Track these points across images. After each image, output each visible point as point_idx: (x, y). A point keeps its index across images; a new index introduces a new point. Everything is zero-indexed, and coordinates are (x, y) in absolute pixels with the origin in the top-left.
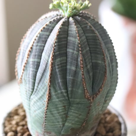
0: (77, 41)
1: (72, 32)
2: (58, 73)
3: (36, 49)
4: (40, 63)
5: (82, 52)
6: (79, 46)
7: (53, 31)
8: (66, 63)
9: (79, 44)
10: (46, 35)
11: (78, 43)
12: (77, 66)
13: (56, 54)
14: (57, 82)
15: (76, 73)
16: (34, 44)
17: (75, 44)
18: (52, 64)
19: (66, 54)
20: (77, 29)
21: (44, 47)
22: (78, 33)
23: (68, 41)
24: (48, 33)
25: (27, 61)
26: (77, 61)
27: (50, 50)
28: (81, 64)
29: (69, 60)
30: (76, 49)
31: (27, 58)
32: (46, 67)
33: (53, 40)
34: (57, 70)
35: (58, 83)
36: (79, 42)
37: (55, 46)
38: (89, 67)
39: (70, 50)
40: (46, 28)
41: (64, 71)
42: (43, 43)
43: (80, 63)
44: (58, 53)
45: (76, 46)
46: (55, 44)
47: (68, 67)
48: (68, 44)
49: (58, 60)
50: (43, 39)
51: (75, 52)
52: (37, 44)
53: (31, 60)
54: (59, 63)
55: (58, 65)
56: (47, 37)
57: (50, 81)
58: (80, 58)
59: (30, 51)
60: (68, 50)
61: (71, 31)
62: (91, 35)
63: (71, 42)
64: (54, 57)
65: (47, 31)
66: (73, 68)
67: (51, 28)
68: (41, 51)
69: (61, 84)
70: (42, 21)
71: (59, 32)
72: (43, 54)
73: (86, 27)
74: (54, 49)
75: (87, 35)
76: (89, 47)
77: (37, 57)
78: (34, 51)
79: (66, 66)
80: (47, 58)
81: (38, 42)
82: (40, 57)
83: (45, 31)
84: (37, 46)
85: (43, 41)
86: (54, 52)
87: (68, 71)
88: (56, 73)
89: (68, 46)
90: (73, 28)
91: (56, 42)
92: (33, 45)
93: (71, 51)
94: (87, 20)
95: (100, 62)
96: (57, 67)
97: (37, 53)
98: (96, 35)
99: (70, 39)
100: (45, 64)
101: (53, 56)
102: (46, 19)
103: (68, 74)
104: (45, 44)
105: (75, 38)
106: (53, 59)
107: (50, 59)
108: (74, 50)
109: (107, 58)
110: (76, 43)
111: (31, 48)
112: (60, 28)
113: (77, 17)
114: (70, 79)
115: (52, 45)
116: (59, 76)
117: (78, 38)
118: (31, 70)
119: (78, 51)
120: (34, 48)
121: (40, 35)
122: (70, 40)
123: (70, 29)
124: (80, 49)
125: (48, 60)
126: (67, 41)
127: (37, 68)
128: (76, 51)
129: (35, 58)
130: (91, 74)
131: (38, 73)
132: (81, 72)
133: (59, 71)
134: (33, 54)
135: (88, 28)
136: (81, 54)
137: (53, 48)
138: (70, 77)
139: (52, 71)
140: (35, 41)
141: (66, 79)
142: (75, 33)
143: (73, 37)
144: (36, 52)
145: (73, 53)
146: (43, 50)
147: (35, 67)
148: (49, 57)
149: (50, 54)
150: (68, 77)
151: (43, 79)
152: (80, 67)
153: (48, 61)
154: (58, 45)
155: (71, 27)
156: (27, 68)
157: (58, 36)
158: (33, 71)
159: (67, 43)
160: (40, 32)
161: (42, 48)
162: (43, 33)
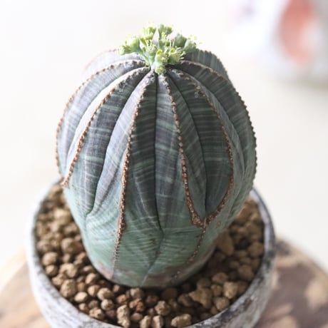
0: (175, 128)
1: (165, 110)
2: (139, 189)
3: (95, 139)
4: (103, 165)
5: (184, 150)
6: (180, 138)
7: (127, 104)
8: (154, 169)
9: (179, 134)
10: (114, 112)
11: (177, 133)
12: (175, 175)
13: (134, 154)
14: (136, 203)
15: (173, 188)
16: (91, 128)
17: (170, 135)
18: (127, 173)
19: (153, 154)
20: (174, 103)
21: (110, 135)
22: (177, 111)
23: (157, 127)
24: (116, 109)
25: (77, 156)
26: (175, 166)
27: (123, 147)
28: (183, 173)
29: (160, 164)
30: (172, 145)
31: (78, 151)
32: (115, 175)
33: (128, 127)
34: (137, 184)
35: (140, 205)
36: (178, 131)
37: (132, 140)
38: (198, 173)
39: (161, 147)
40: (114, 97)
41: (150, 184)
42: (107, 128)
43: (181, 171)
44: (138, 152)
45: (173, 139)
46: (132, 136)
47: (159, 176)
48: (157, 133)
49: (138, 165)
50: (108, 121)
51: (171, 150)
52: (95, 129)
53: (86, 157)
54: (140, 171)
55: (138, 175)
56: (115, 116)
57: (124, 203)
58: (181, 162)
59: (82, 140)
60: (157, 145)
61: (163, 108)
62: (202, 110)
63: (163, 129)
64: (131, 161)
65: (115, 105)
66: (169, 180)
67: (122, 98)
68: (106, 143)
69: (144, 206)
70: (104, 73)
71: (139, 110)
72: (109, 149)
73: (192, 94)
74: (130, 146)
75: (194, 110)
76: (199, 135)
77: (96, 152)
78: (90, 140)
79: (154, 174)
80: (117, 159)
81: (98, 125)
82: (103, 153)
83: (111, 104)
84: (96, 132)
85: (108, 124)
86: (130, 152)
87: (158, 184)
88: (135, 187)
89: (157, 138)
90: (167, 101)
91: (133, 133)
92: (88, 129)
93: (163, 147)
94: (193, 76)
95: (220, 159)
96: (136, 178)
97: (96, 146)
98: (212, 109)
99: (162, 123)
100: (114, 170)
101: (128, 158)
102: (112, 70)
103: (158, 189)
104: (112, 130)
105: (171, 122)
106: (128, 165)
107: (123, 165)
108: (169, 146)
109: (234, 146)
110: (173, 134)
111: (85, 134)
112: (141, 102)
113: (174, 71)
114: (163, 198)
115: (126, 137)
116: (140, 193)
117: (177, 122)
118: (85, 174)
119: (177, 148)
120: (91, 135)
121: (101, 111)
122: (161, 126)
123: (160, 102)
124: (181, 144)
125: (119, 163)
126: (155, 128)
127: (96, 172)
128: (174, 148)
129: (92, 155)
130: (203, 184)
131: (100, 183)
132: (184, 186)
133: (141, 185)
134: (89, 146)
135: (196, 97)
136: (182, 153)
137: (128, 144)
138: (163, 195)
139: (127, 184)
140: (92, 123)
141: (155, 196)
142: (170, 112)
143: (166, 119)
144: (94, 144)
145: (167, 152)
146: (108, 141)
147: (94, 171)
148: (121, 158)
149: (122, 154)
150: (158, 194)
151: (110, 196)
152: (180, 177)
153: (118, 166)
154: (138, 138)
155: (162, 98)
156: (77, 168)
157: (137, 118)
158: (90, 178)
159: (155, 131)
160: (102, 106)
161: (106, 137)
162: (108, 107)
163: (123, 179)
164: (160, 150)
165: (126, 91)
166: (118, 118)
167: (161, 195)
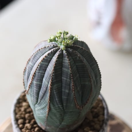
0: (69, 71)
1: (66, 64)
2: (55, 95)
3: (38, 75)
4: (41, 85)
5: (73, 80)
6: (71, 75)
7: (51, 62)
8: (62, 87)
9: (71, 74)
10: (46, 65)
11: (70, 73)
12: (70, 89)
13: (54, 81)
14: (55, 100)
15: (69, 94)
16: (37, 71)
18: (51, 88)
19: (61, 81)
20: (69, 62)
21: (44, 74)
22: (70, 65)
23: (63, 71)
24: (47, 64)
25: (31, 82)
26: (70, 86)
27: (49, 78)
28: (73, 88)
29: (64, 85)
30: (68, 77)
31: (32, 80)
32: (46, 89)
33: (51, 70)
34: (55, 93)
35: (56, 101)
36: (71, 72)
37: (53, 76)
38: (78, 89)
40: (46, 59)
41: (60, 93)
42: (43, 71)
43: (72, 88)
44: (55, 81)
45: (69, 75)
46: (53, 74)
47: (63, 90)
48: (62, 73)
49: (55, 85)
50: (44, 68)
51: (68, 80)
52: (39, 71)
53: (35, 82)
54: (56, 88)
55: (55, 89)
56: (46, 66)
57: (50, 100)
58: (72, 84)
59: (33, 76)
60: (63, 78)
61: (65, 63)
62: (80, 64)
63: (65, 72)
65: (46, 62)
66: (67, 91)
67: (49, 59)
69: (58, 101)
70: (42, 50)
71: (56, 64)
72: (44, 79)
73: (76, 58)
74: (52, 78)
75: (77, 64)
76: (79, 74)
77: (39, 81)
78: (37, 76)
79: (62, 89)
80: (47, 83)
81: (39, 70)
82: (41, 81)
83: (45, 62)
84: (39, 72)
85: (43, 69)
86: (52, 80)
87: (63, 93)
88: (54, 94)
89: (62, 75)
90: (66, 61)
91: (53, 73)
92: (35, 71)
93: (65, 79)
95: (87, 83)
96: (54, 91)
97: (39, 78)
98: (84, 64)
99: (64, 69)
100: (46, 88)
101: (51, 83)
102: (45, 49)
103: (63, 95)
104: (45, 72)
105: (68, 69)
106: (51, 85)
107: (49, 85)
108: (67, 78)
109: (93, 78)
110: (69, 73)
111: (35, 73)
112: (56, 61)
114: (65, 98)
115: (50, 74)
116: (56, 96)
117: (70, 69)
118: (35, 89)
119: (70, 79)
120: (37, 74)
121: (41, 64)
123: (64, 61)
124: (72, 77)
125: (48, 85)
127: (39, 88)
128: (69, 79)
129: (37, 82)
130: (80, 93)
131: (40, 93)
132: (73, 94)
133: (56, 93)
134: (36, 78)
135: (78, 59)
137: (51, 77)
138: (65, 97)
139: (51, 93)
140: (37, 69)
142: (67, 65)
143: (66, 68)
144: (38, 77)
145: (66, 81)
146: (44, 76)
147: (38, 88)
148: (48, 83)
149: (49, 81)
150: (63, 97)
151: (44, 97)
152: (72, 90)
153: (48, 86)
154: (55, 75)
155: (65, 59)
156: (31, 87)
157: (55, 67)
158: (37, 90)
160: (41, 62)
161: (43, 74)
162: (43, 63)
163: (49, 91)
164: (64, 79)
165: (51, 57)
166: (47, 67)
167: (64, 97)
